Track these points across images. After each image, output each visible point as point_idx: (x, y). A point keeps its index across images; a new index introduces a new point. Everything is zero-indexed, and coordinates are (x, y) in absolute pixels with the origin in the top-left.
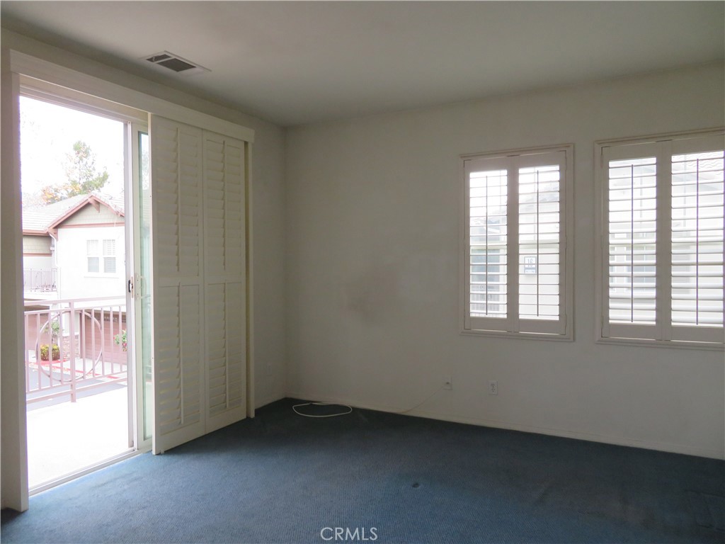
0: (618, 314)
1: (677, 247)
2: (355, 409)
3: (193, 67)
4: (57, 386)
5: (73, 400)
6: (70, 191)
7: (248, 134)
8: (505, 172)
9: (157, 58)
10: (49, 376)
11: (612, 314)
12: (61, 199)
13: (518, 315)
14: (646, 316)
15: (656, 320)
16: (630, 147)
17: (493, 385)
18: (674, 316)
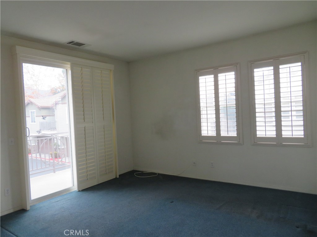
0: (260, 133)
1: (283, 104)
2: (159, 174)
3: (84, 44)
4: (48, 167)
5: (54, 172)
6: (61, 89)
7: (111, 67)
8: (213, 76)
9: (70, 43)
10: (45, 163)
11: (258, 133)
12: (59, 92)
13: (220, 134)
14: (272, 133)
15: (276, 135)
16: (262, 63)
17: (212, 163)
18: (283, 133)
